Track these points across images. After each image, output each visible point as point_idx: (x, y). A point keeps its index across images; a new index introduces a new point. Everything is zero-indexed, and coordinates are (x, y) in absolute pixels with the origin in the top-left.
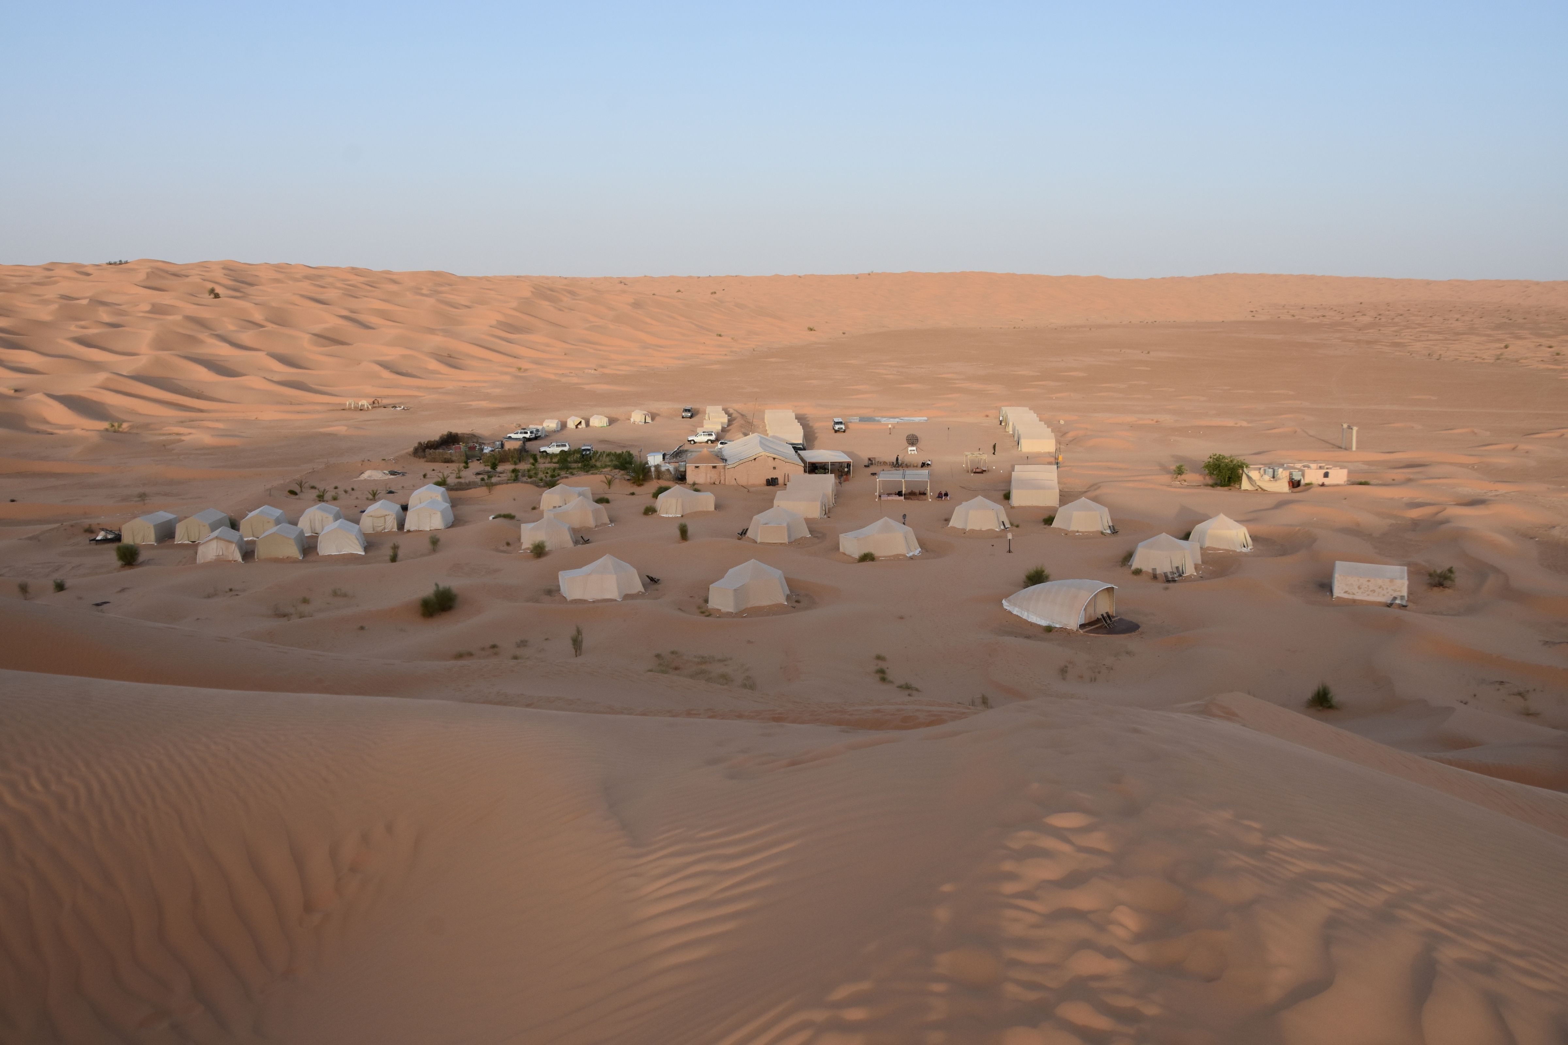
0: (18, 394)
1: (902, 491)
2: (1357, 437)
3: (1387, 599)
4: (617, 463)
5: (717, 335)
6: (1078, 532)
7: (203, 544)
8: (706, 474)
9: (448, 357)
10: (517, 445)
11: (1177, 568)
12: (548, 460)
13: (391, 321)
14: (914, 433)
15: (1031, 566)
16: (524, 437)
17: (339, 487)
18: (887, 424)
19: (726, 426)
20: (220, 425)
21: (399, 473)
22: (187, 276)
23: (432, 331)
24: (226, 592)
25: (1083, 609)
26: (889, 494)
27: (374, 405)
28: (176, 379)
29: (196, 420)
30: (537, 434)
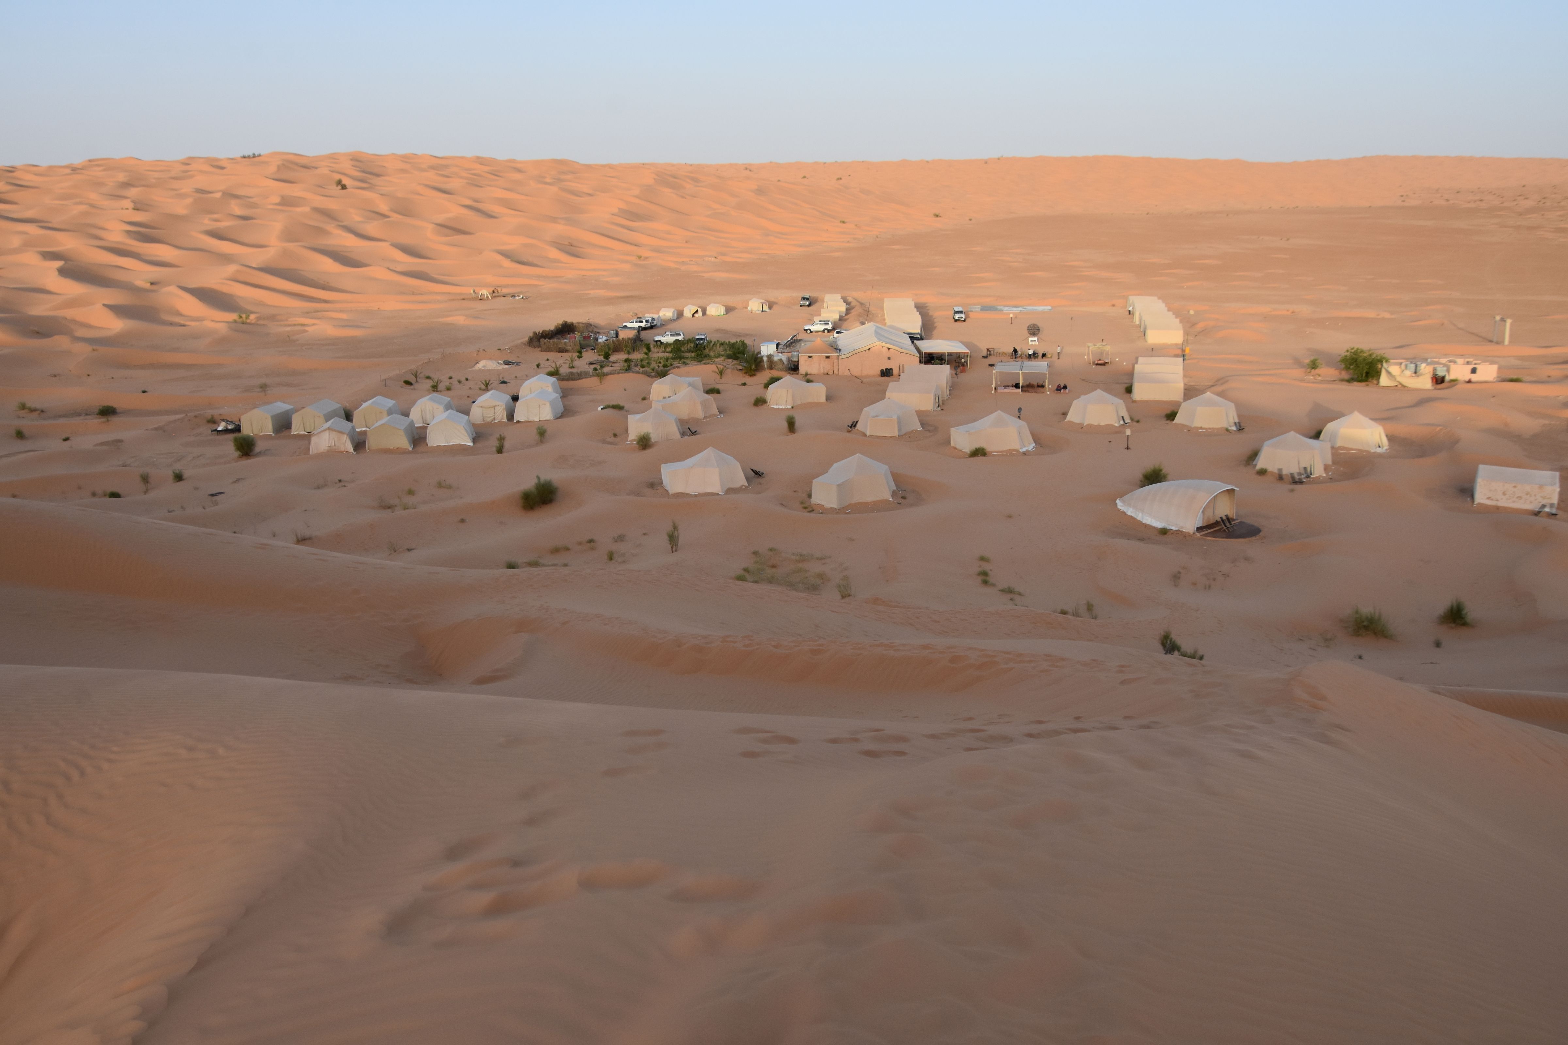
0: (154, 287)
1: (1019, 384)
2: (1511, 330)
3: (1534, 506)
4: (731, 353)
5: (841, 221)
6: (1201, 428)
7: (316, 434)
8: (820, 364)
9: (568, 245)
10: (631, 334)
11: (1305, 469)
12: (662, 349)
13: (512, 209)
14: (1035, 323)
15: (1148, 465)
16: (639, 327)
17: (453, 377)
18: (1009, 314)
19: (844, 315)
20: (344, 316)
21: (513, 363)
22: (316, 168)
23: (554, 220)
24: (336, 483)
25: (1201, 511)
26: (1006, 387)
27: (494, 294)
28: (301, 270)
29: (321, 311)
30: (653, 323)
